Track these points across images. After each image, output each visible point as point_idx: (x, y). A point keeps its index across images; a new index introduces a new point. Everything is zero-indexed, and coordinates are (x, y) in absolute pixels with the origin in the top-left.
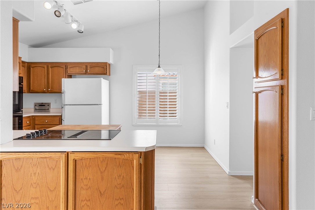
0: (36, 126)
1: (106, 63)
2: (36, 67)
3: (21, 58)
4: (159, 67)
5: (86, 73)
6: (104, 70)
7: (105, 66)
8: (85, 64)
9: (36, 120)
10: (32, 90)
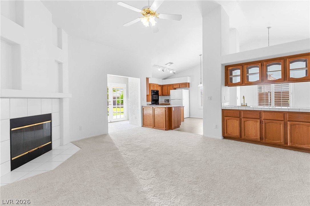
2: (164, 86)
4: (201, 83)
5: (179, 87)
7: (186, 84)
8: (179, 84)
10: (163, 95)
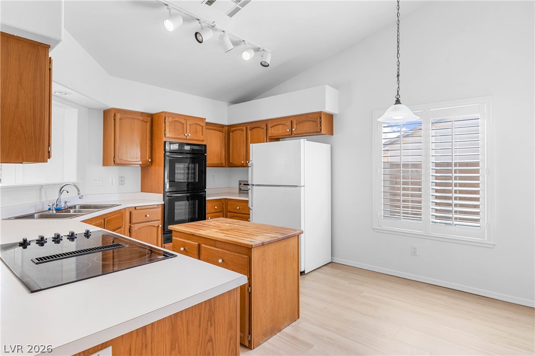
0: (228, 213)
1: (320, 113)
2: (235, 130)
3: (205, 119)
4: (398, 102)
5: (291, 130)
6: (317, 126)
7: (319, 119)
8: (291, 119)
9: (228, 205)
10: (231, 163)
